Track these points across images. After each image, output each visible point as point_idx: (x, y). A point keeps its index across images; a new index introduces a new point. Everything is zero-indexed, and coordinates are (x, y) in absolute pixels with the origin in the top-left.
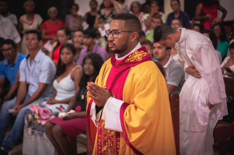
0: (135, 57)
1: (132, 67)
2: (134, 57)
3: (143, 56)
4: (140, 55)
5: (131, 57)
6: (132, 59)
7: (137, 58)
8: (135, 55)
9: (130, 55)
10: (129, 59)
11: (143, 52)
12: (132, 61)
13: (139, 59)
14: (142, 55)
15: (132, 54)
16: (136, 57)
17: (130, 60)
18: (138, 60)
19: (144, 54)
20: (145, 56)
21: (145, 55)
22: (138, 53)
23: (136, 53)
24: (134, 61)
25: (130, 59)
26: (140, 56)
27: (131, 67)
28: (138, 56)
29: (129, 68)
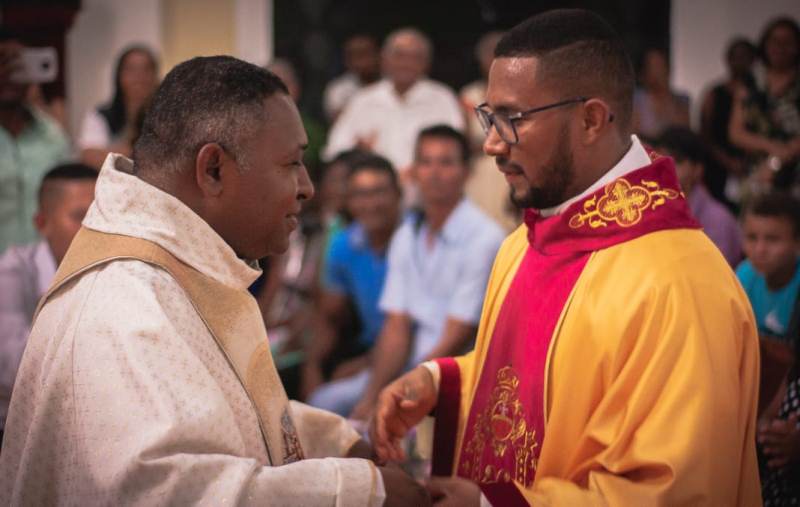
0: (611, 207)
1: (594, 253)
2: (607, 209)
3: (650, 207)
4: (638, 199)
5: (592, 208)
6: (596, 218)
7: (620, 212)
8: (614, 198)
9: (590, 197)
10: (584, 213)
11: (652, 189)
12: (595, 224)
13: (630, 218)
14: (645, 202)
15: (600, 193)
16: (615, 210)
17: (587, 220)
18: (626, 221)
19: (656, 198)
20: (659, 207)
21: (660, 202)
22: (629, 193)
23: (619, 191)
24: (605, 224)
25: (590, 214)
26: (635, 207)
27: (591, 252)
28: (627, 206)
29: (582, 256)
